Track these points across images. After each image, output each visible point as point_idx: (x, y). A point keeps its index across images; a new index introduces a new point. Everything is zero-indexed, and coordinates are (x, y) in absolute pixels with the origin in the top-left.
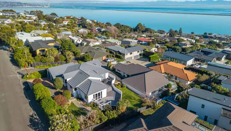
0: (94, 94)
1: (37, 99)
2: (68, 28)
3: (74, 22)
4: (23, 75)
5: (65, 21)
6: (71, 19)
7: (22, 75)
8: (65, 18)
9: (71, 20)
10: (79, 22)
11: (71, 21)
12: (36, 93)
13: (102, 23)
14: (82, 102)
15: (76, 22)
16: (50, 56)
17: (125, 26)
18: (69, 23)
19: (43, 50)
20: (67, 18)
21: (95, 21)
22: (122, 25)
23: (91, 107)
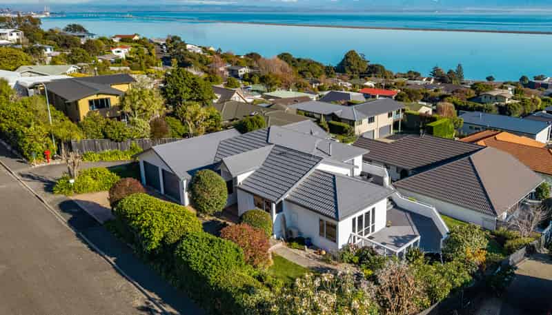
0: (353, 217)
1: (154, 246)
2: (131, 68)
3: (146, 51)
4: (49, 181)
5: (116, 47)
6: (136, 44)
7: (43, 181)
8: (116, 40)
9: (136, 47)
10: (163, 51)
11: (136, 49)
12: (146, 224)
13: (235, 55)
15: (153, 52)
16: (136, 119)
17: (305, 61)
18: (130, 52)
19: (102, 100)
20: (121, 41)
21: (212, 49)
22: (299, 60)
23: (351, 262)
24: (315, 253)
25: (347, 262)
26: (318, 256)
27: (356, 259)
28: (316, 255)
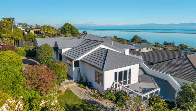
14: (89, 90)
17: (121, 39)
19: (38, 31)
22: (119, 38)
23: (111, 100)
24: (91, 91)
25: (109, 99)
26: (92, 93)
27: (114, 98)
28: (91, 92)
